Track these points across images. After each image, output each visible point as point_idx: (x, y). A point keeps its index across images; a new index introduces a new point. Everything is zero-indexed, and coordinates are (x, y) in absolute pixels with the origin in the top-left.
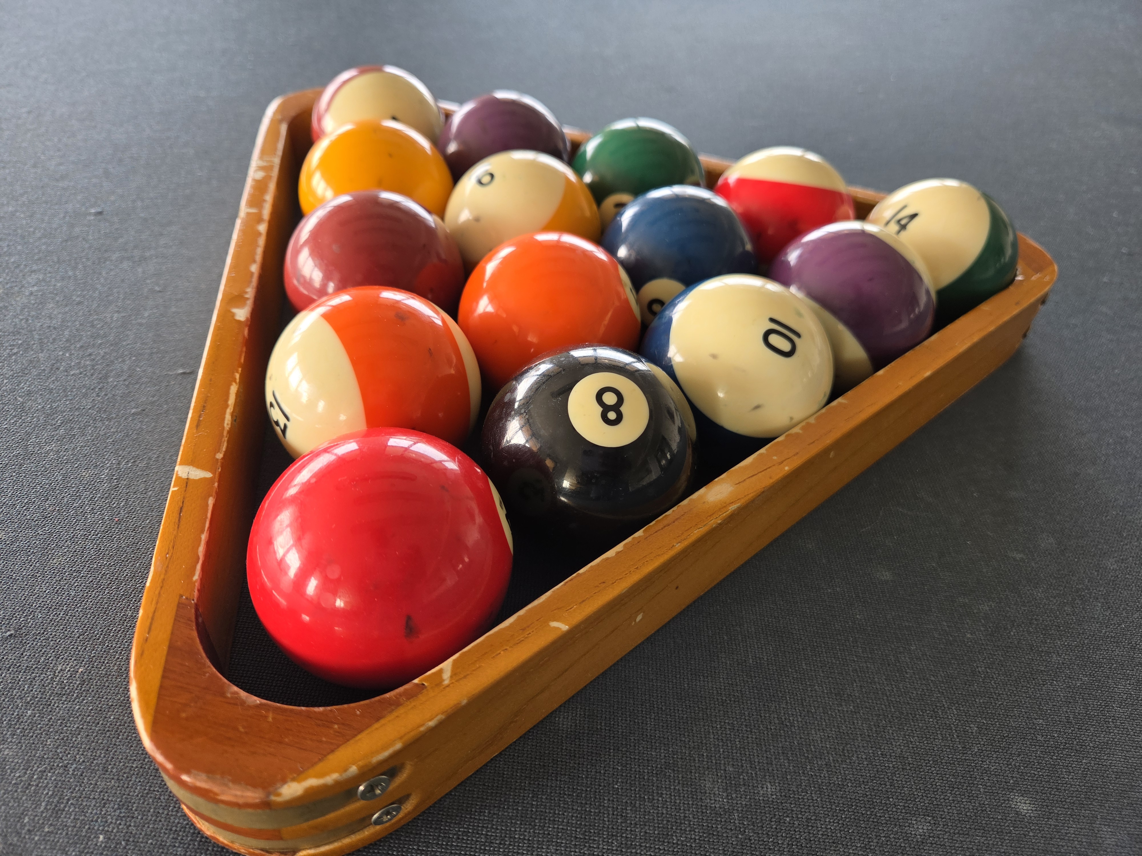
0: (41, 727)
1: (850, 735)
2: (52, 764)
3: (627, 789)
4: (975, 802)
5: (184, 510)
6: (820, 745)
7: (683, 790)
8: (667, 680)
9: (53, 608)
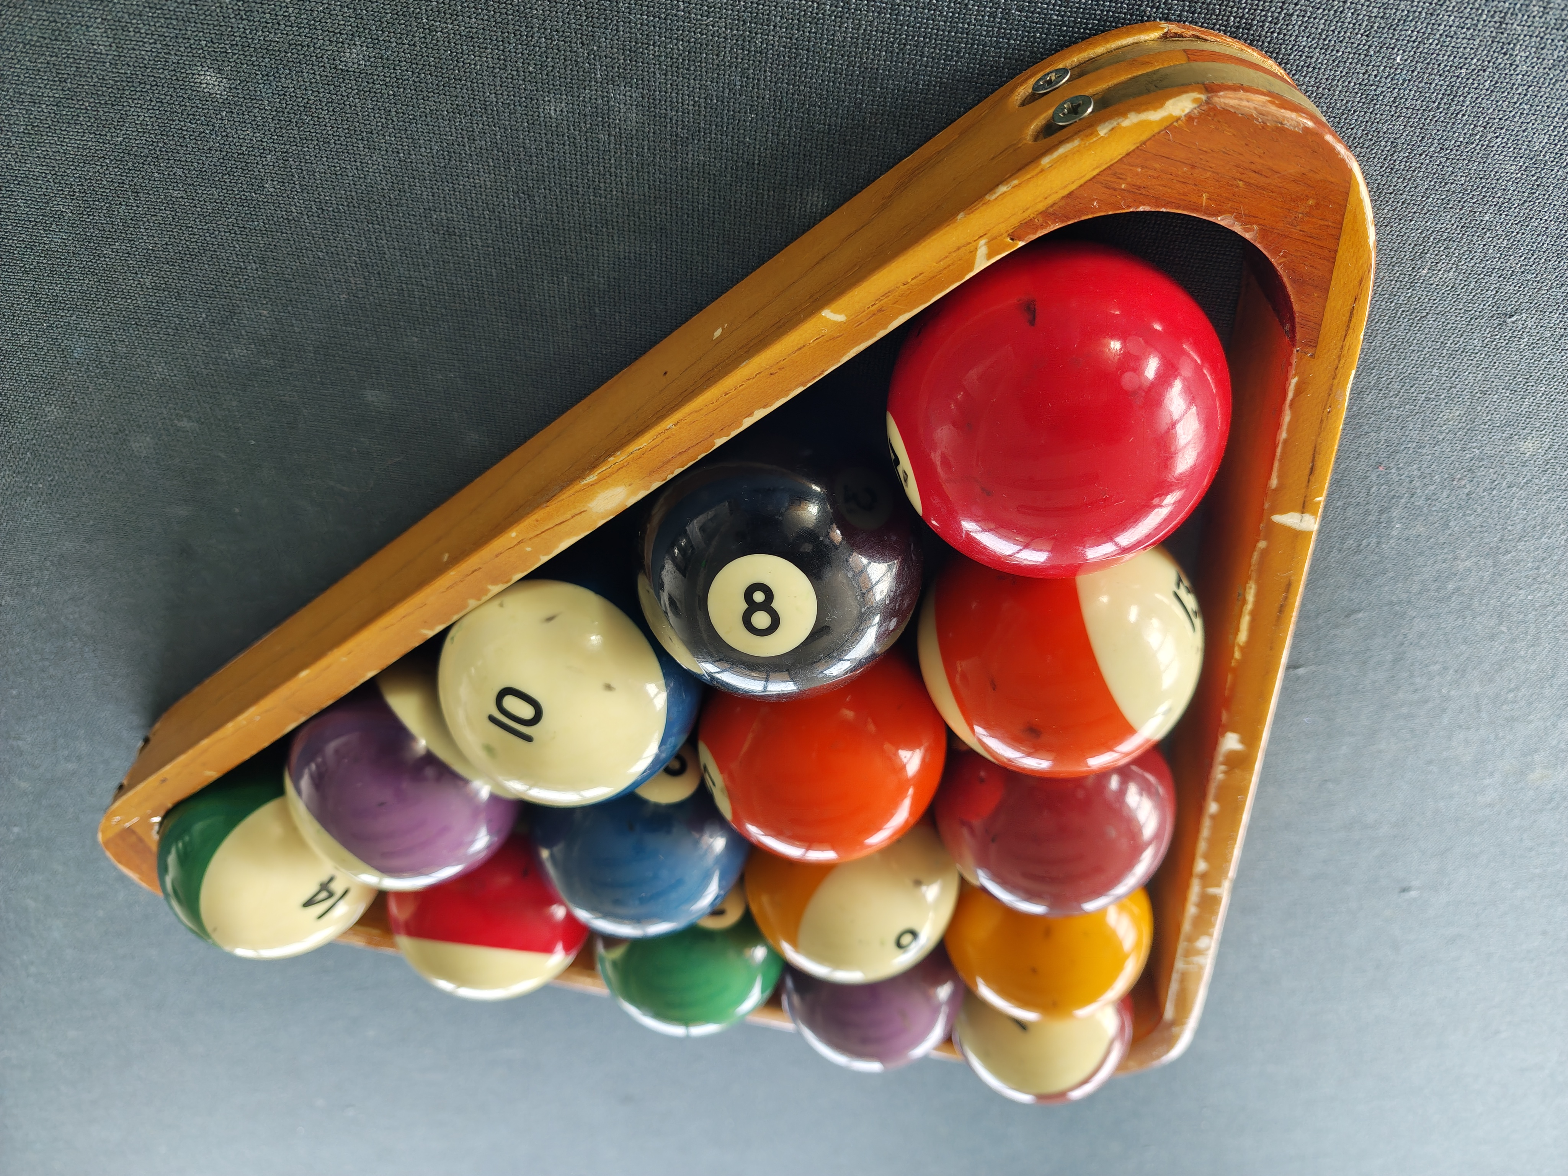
0: (1472, 198)
1: (439, 180)
2: (1459, 153)
3: (739, 112)
4: (277, 86)
5: (1307, 471)
6: (480, 166)
7: (666, 110)
8: (679, 254)
9: (1459, 352)
